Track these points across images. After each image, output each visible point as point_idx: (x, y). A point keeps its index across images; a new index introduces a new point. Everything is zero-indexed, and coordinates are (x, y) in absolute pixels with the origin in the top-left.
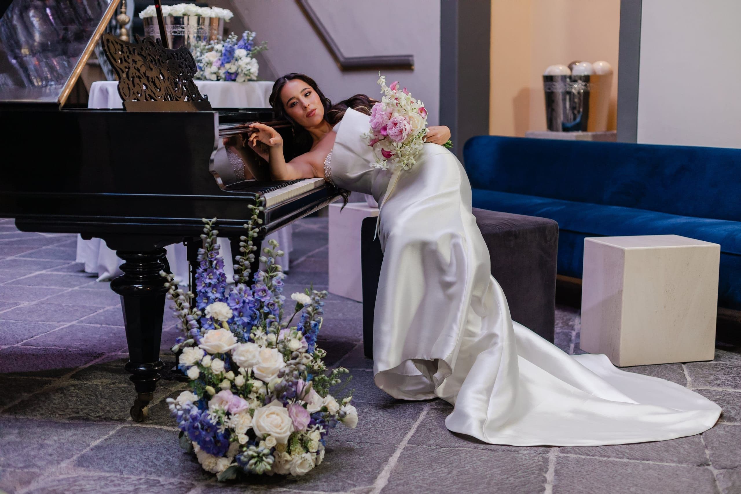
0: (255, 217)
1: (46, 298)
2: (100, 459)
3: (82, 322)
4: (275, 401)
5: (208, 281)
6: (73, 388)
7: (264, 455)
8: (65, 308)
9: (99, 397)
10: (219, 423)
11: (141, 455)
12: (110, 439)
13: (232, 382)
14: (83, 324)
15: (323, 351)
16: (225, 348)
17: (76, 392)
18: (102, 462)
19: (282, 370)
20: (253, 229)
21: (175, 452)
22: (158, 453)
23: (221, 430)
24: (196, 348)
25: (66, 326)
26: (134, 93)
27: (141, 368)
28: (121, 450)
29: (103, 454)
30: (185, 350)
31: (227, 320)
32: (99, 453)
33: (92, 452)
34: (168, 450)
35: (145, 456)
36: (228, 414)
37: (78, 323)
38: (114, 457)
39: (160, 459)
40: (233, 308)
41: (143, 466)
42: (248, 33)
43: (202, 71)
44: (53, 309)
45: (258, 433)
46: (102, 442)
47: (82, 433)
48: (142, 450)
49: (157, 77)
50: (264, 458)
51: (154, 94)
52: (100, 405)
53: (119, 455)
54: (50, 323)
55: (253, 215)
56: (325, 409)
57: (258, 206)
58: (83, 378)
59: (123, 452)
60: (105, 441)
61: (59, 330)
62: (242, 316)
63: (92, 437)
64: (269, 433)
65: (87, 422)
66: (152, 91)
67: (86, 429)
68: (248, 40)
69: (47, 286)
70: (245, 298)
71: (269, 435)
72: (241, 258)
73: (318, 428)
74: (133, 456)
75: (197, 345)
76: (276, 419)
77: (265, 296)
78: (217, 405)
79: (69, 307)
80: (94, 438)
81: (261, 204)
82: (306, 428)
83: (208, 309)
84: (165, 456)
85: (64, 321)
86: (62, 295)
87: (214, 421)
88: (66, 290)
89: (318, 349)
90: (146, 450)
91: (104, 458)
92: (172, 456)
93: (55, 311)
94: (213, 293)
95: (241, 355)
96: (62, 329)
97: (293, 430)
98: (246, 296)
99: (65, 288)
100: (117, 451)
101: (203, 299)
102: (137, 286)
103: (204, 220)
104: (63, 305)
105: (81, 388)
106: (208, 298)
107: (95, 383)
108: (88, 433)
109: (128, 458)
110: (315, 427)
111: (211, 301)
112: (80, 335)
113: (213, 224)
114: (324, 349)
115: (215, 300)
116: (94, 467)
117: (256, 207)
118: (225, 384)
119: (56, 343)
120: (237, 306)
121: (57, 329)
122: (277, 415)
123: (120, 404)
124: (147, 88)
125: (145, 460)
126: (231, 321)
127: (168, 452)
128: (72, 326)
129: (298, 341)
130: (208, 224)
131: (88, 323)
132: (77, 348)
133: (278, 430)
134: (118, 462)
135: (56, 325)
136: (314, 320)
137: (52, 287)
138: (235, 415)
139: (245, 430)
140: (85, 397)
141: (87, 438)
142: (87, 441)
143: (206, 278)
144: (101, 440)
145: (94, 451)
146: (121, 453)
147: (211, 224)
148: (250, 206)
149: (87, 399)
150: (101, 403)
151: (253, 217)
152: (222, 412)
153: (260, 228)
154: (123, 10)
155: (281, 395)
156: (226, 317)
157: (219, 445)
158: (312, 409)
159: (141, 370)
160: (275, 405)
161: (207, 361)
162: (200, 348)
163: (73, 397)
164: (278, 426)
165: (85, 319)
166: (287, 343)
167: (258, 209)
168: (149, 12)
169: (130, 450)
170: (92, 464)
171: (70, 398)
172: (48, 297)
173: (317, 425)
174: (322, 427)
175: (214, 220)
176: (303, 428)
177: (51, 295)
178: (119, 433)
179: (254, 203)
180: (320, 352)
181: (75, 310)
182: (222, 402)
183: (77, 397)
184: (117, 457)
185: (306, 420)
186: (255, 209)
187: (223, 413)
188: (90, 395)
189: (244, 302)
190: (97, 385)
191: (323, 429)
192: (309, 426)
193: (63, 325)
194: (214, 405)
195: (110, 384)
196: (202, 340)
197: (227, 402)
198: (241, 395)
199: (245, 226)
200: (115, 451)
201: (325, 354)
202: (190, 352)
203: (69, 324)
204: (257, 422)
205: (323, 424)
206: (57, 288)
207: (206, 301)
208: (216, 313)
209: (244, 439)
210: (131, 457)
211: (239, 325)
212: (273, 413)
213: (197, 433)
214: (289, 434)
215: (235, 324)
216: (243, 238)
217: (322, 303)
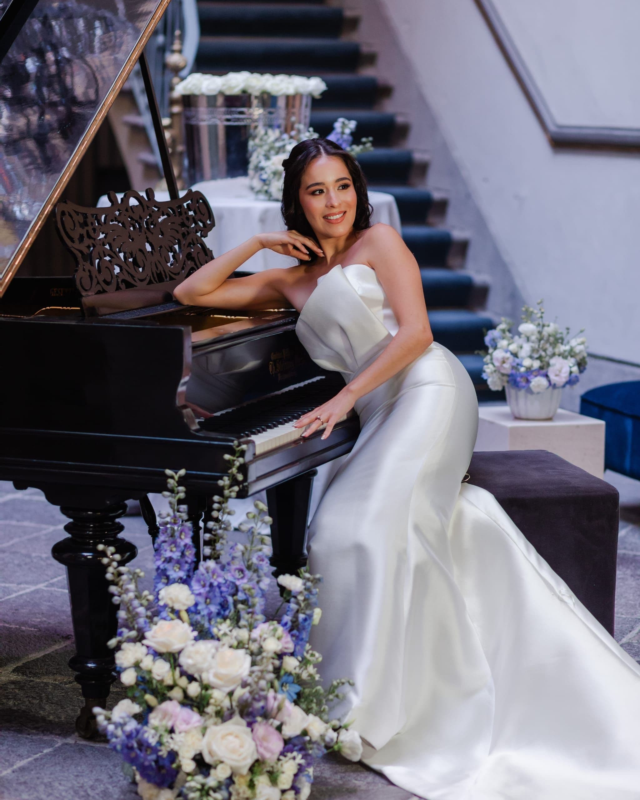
0: (234, 470)
1: (11, 542)
2: (21, 784)
3: (52, 585)
4: (237, 718)
5: (168, 554)
6: (13, 686)
7: (210, 788)
8: (35, 560)
9: (44, 701)
10: (160, 743)
11: (75, 783)
12: (41, 759)
13: (185, 691)
14: (53, 589)
15: (317, 655)
16: (175, 647)
17: (15, 692)
18: (22, 787)
19: (245, 679)
20: (231, 486)
21: (119, 781)
22: (97, 780)
23: (164, 753)
24: (138, 644)
25: (28, 591)
26: (98, 283)
27: (90, 665)
28: (51, 774)
29: (26, 778)
30: (124, 646)
31: (186, 608)
32: (22, 776)
33: (13, 775)
34: (111, 777)
35: (78, 783)
36: (172, 731)
37: (47, 586)
38: (38, 782)
39: (97, 788)
40: (197, 592)
41: (73, 796)
42: (343, 123)
43: (267, 185)
44: (16, 562)
45: (208, 759)
46: (30, 763)
47: (7, 749)
48: (77, 776)
49: (140, 250)
50: (211, 793)
51: (133, 277)
52: (41, 712)
53: (46, 781)
54: (7, 585)
55: (231, 468)
56: (305, 733)
57: (238, 457)
58: (30, 672)
59: (52, 776)
60: (34, 762)
61: (16, 597)
62: (210, 603)
63: (19, 755)
64: (222, 759)
65: (19, 735)
66: (129, 273)
67: (15, 745)
68: (343, 133)
69: (18, 521)
70: (212, 581)
71: (222, 762)
72: (214, 525)
73: (294, 758)
74: (62, 783)
75: (140, 641)
76: (233, 742)
77: (242, 578)
78: (158, 720)
79: (41, 559)
80: (21, 757)
81: (242, 454)
82: (276, 757)
83: (162, 593)
84: (104, 784)
85: (27, 583)
86: (37, 539)
87: (153, 741)
88: (45, 529)
89: (310, 652)
90: (82, 776)
91: (25, 783)
92: (114, 785)
93: (19, 565)
94: (175, 571)
95: (189, 657)
96: (21, 595)
97: (256, 757)
98: (215, 577)
99: (44, 526)
100: (45, 774)
101: (161, 579)
102: (85, 554)
103: (169, 472)
104: (34, 555)
105: (24, 686)
106: (168, 577)
107: (45, 681)
108: (15, 749)
109: (56, 784)
110: (290, 755)
111: (171, 582)
112: (44, 608)
113: (180, 478)
114: (318, 652)
115: (174, 582)
116: (10, 794)
117: (235, 458)
118: (177, 693)
119: (6, 617)
120: (202, 591)
121: (14, 595)
122: (237, 737)
123: (70, 712)
124: (121, 270)
125: (78, 788)
126: (192, 611)
127: (111, 780)
128: (37, 591)
129: (276, 641)
130: (172, 477)
131: (61, 588)
132: (34, 626)
133: (235, 757)
134: (41, 788)
135: (15, 589)
136: (304, 613)
137: (26, 524)
138: (180, 733)
139: (192, 754)
140: (25, 700)
141: (13, 755)
142: (11, 760)
143: (166, 551)
144: (30, 759)
145: (16, 773)
146: (50, 778)
147: (176, 477)
148: (227, 457)
149: (27, 703)
150: (44, 710)
151: (230, 471)
152: (164, 729)
153: (241, 486)
154: (176, 46)
155: (245, 712)
156: (184, 605)
157: (164, 771)
158: (290, 731)
159: (91, 668)
160: (237, 724)
161: (147, 662)
162: (143, 645)
163: (9, 699)
164: (233, 751)
165: (58, 581)
166: (262, 643)
167: (238, 461)
168: (189, 86)
169: (62, 774)
170: (8, 789)
171: (5, 701)
172: (16, 540)
173: (295, 754)
174: (300, 756)
175: (182, 472)
176: (271, 757)
177: (20, 537)
178: (57, 751)
179: (232, 451)
180: (312, 655)
181: (47, 564)
182: (165, 715)
183: (15, 699)
184: (42, 783)
185: (277, 745)
186: (234, 461)
187: (166, 730)
188: (32, 697)
189: (211, 585)
190: (46, 684)
191: (302, 758)
192: (283, 754)
193: (24, 589)
194: (154, 719)
195: (66, 684)
196: (147, 634)
197: (172, 716)
198: (195, 709)
199: (221, 483)
200: (43, 774)
201: (320, 659)
202: (130, 650)
203: (33, 588)
204: (209, 745)
205: (303, 752)
206: (33, 525)
207: (166, 581)
208: (171, 599)
209: (188, 765)
210: (60, 784)
211: (203, 616)
212: (230, 734)
213: (133, 755)
214: (249, 762)
215: (199, 613)
216: (216, 498)
217: (315, 591)
